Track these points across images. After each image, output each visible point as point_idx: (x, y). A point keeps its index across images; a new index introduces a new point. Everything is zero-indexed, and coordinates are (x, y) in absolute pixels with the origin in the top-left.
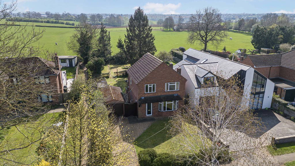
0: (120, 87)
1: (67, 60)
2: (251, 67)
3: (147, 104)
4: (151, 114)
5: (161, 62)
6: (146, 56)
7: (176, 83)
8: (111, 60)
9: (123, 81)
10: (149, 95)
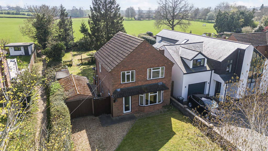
0: (86, 76)
1: (21, 47)
2: (250, 45)
3: (124, 98)
4: (129, 110)
5: (142, 40)
6: (119, 36)
7: (160, 68)
8: (74, 47)
9: (89, 69)
10: (126, 86)
